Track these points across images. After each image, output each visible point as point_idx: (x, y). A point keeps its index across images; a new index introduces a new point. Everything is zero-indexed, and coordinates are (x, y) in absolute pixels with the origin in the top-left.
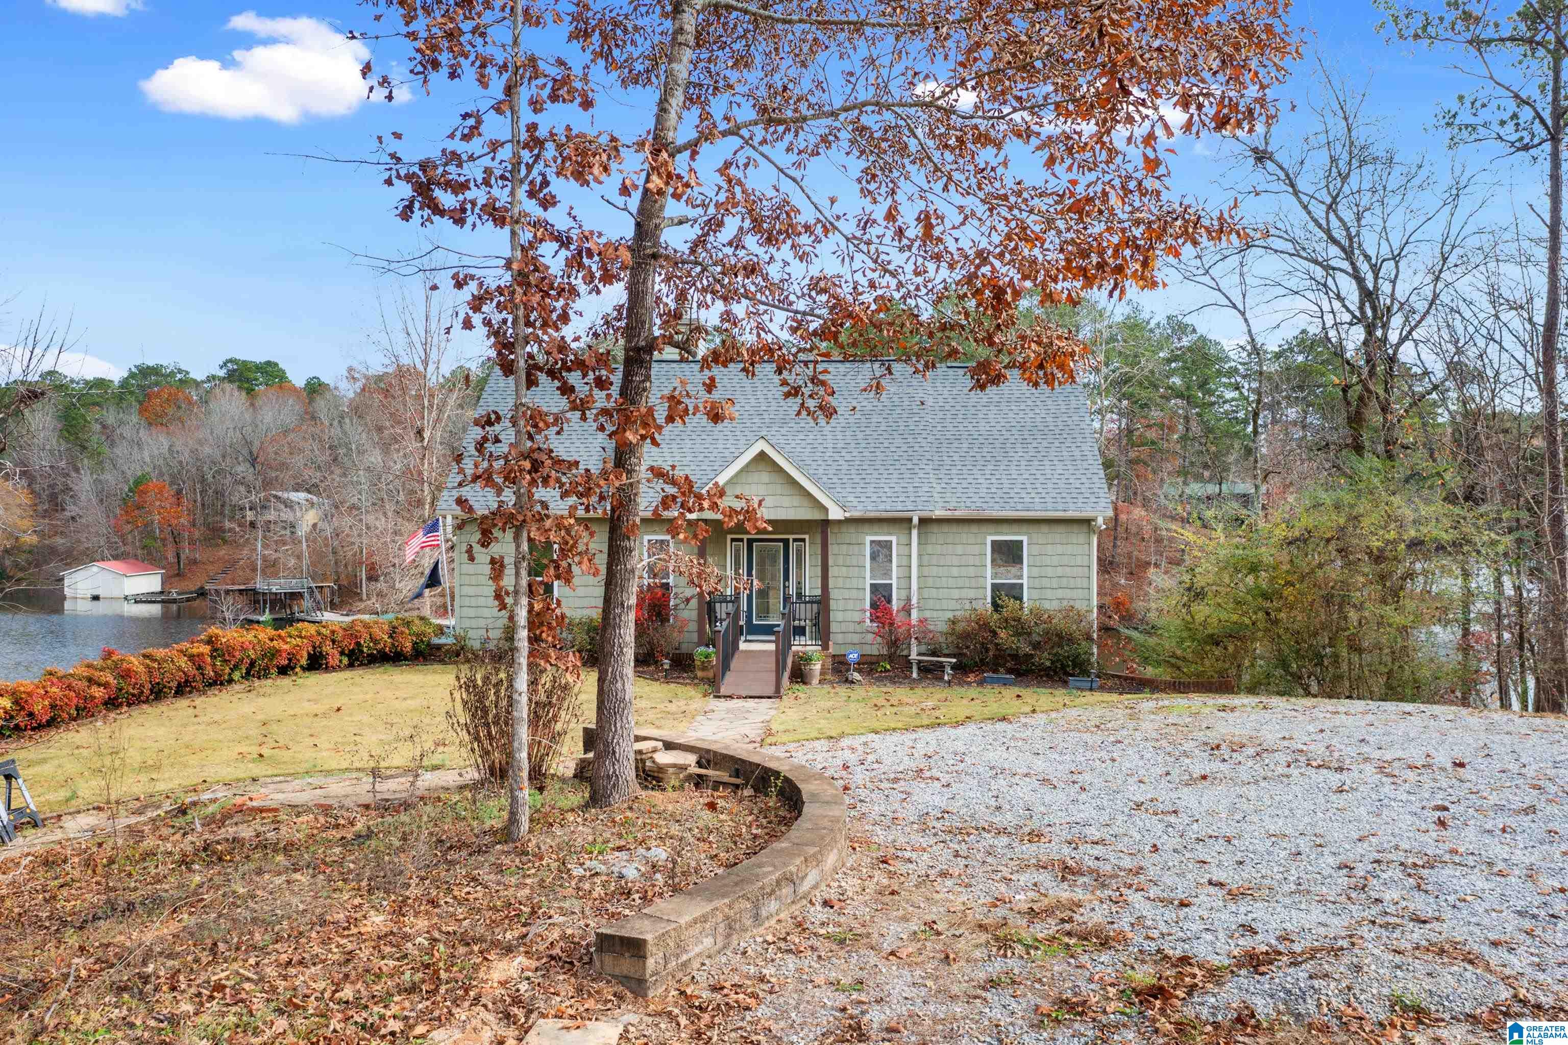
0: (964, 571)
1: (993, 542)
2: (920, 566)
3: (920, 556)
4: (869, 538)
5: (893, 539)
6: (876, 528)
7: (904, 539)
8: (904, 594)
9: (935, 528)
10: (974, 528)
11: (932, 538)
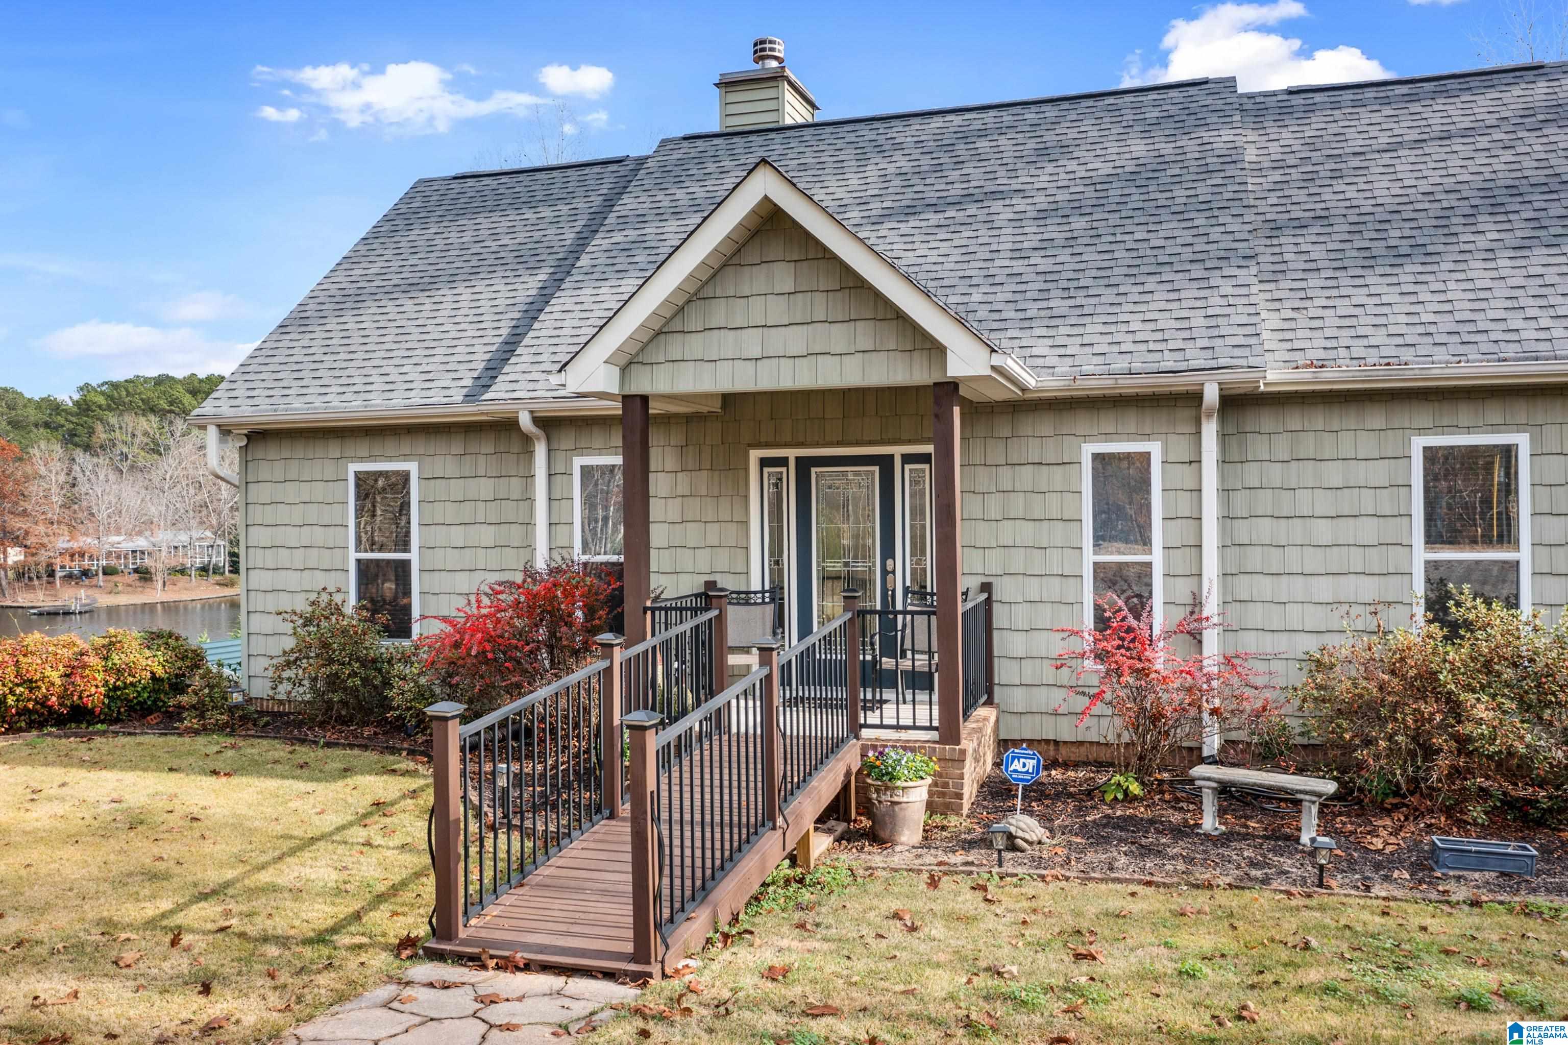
0: (1348, 530)
1: (1430, 454)
2: (1227, 518)
3: (1225, 492)
4: (1089, 449)
5: (1154, 448)
6: (1107, 422)
7: (1181, 449)
8: (1183, 590)
9: (1266, 420)
10: (1376, 418)
11: (1258, 447)
